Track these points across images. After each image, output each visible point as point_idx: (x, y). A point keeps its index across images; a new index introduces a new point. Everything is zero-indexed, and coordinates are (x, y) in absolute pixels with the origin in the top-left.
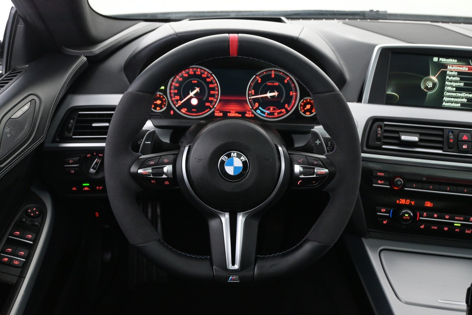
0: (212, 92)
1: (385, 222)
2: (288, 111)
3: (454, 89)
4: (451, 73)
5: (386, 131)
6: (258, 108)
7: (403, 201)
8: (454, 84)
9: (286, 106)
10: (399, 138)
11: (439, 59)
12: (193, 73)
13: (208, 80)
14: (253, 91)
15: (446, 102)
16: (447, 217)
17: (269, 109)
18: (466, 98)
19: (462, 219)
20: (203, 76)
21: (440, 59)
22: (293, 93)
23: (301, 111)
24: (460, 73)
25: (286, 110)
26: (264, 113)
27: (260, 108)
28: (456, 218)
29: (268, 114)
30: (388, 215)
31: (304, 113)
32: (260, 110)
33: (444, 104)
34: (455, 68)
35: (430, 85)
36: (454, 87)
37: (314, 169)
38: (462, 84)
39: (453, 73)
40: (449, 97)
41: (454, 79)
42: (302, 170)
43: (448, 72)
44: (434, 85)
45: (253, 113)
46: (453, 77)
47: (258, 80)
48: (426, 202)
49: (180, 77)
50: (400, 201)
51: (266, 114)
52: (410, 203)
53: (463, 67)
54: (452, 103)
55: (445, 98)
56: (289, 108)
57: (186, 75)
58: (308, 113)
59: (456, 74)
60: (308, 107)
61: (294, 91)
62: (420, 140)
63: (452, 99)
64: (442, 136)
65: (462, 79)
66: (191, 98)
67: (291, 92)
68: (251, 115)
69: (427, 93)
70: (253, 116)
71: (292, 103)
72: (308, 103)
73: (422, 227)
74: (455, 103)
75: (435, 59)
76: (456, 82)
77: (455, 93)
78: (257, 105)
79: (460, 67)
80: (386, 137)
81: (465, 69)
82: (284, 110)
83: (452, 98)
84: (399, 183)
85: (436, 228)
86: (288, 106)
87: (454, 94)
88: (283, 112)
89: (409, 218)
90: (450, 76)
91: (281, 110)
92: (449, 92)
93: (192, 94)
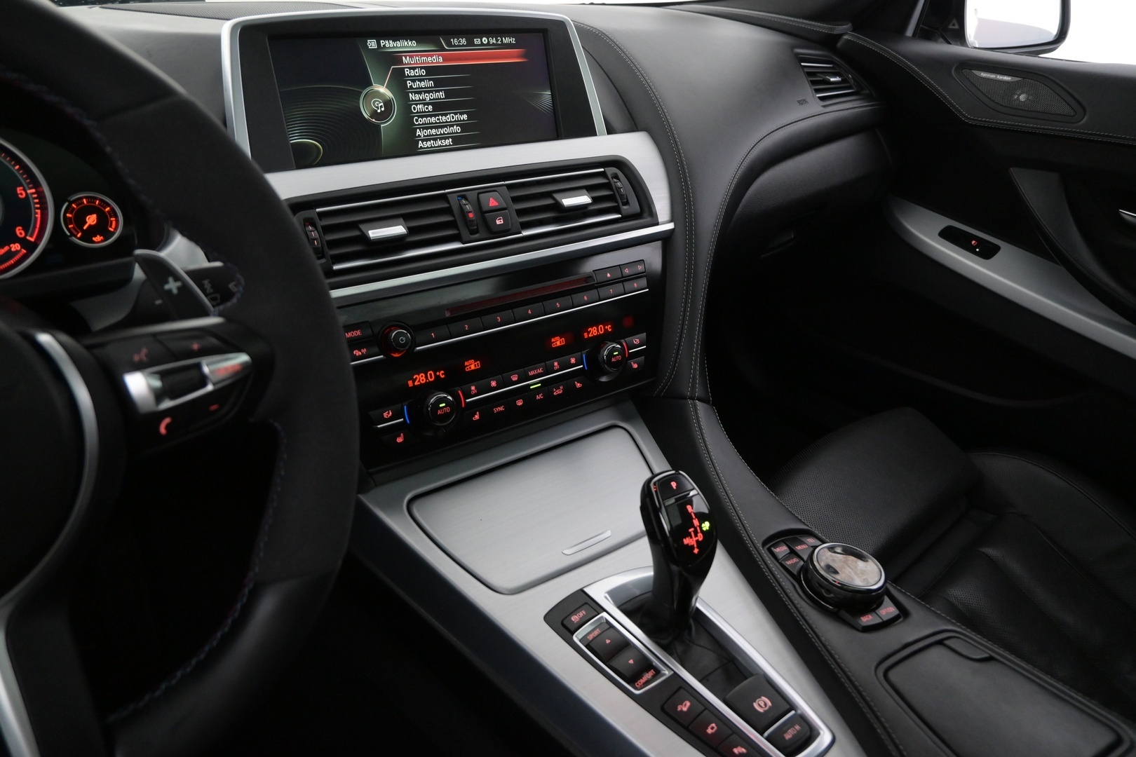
1: (400, 440)
2: (30, 247)
3: (430, 108)
4: (412, 73)
5: (327, 229)
7: (420, 379)
8: (428, 97)
9: (19, 231)
10: (364, 238)
11: (379, 44)
15: (423, 141)
16: (515, 378)
18: (458, 123)
19: (540, 371)
21: (382, 43)
22: (24, 190)
23: (72, 234)
24: (431, 71)
25: (23, 242)
28: (531, 373)
30: (402, 420)
31: (88, 236)
33: (420, 144)
34: (417, 60)
35: (379, 106)
36: (428, 104)
37: (198, 367)
38: (441, 95)
39: (417, 72)
40: (427, 128)
41: (423, 84)
42: (157, 383)
43: (407, 72)
44: (388, 104)
46: (420, 81)
48: (466, 364)
50: (414, 381)
52: (437, 377)
53: (432, 56)
54: (435, 140)
55: (418, 132)
56: (31, 236)
58: (98, 238)
59: (423, 72)
60: (91, 220)
61: (28, 184)
62: (411, 231)
63: (434, 131)
64: (448, 211)
65: (438, 83)
67: (19, 190)
69: (378, 127)
71: (36, 218)
72: (87, 210)
73: (477, 417)
74: (441, 139)
75: (372, 44)
76: (429, 92)
77: (435, 116)
79: (427, 56)
80: (332, 244)
81: (436, 60)
82: (15, 247)
83: (431, 128)
84: (402, 340)
85: (501, 409)
86: (26, 230)
87: (433, 120)
88: (17, 252)
89: (448, 410)
90: (414, 81)
91: (6, 248)
92: (422, 117)
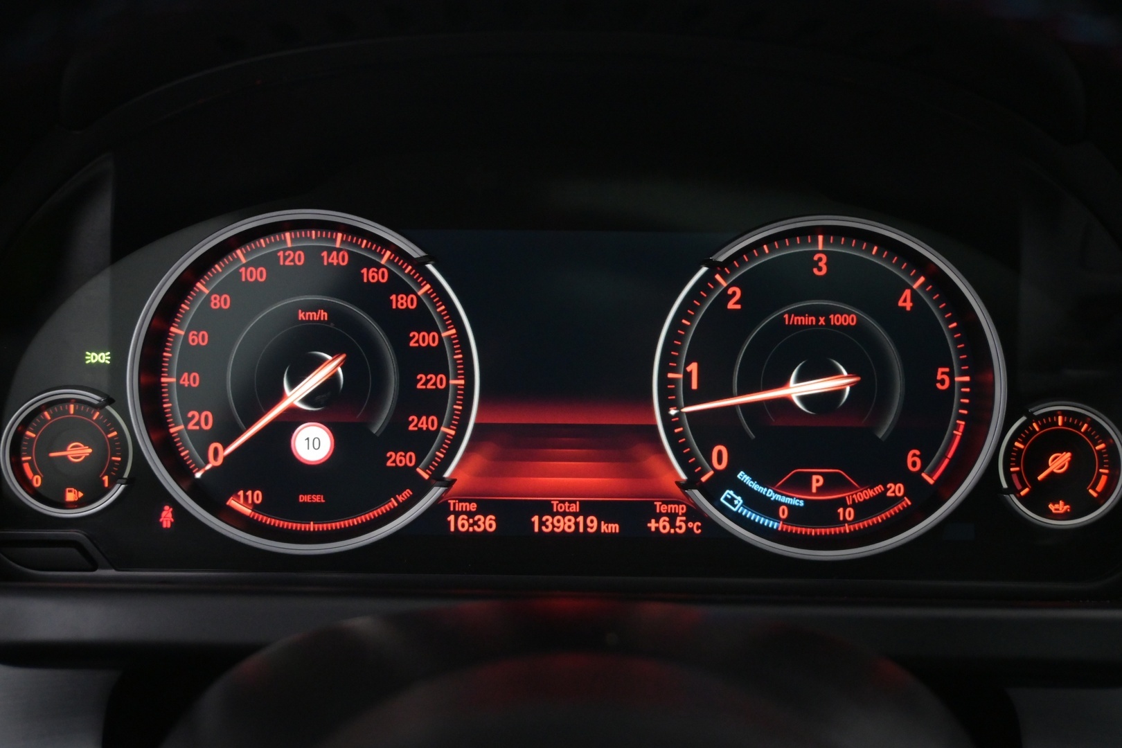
0: (427, 382)
2: (927, 500)
6: (726, 479)
9: (913, 459)
12: (300, 259)
13: (401, 302)
14: (693, 367)
17: (801, 484)
20: (370, 275)
22: (951, 375)
23: (1012, 489)
25: (913, 483)
26: (769, 508)
27: (743, 476)
29: (795, 515)
31: (1037, 501)
32: (741, 489)
45: (694, 513)
47: (725, 297)
49: (219, 290)
51: (783, 513)
56: (930, 476)
57: (259, 275)
58: (1060, 507)
60: (1059, 463)
61: (962, 362)
66: (293, 419)
67: (941, 373)
68: (681, 526)
70: (695, 526)
71: (953, 436)
72: (1058, 441)
78: (720, 456)
82: (896, 489)
86: (925, 459)
88: (896, 500)
91: (879, 488)
93: (294, 396)
